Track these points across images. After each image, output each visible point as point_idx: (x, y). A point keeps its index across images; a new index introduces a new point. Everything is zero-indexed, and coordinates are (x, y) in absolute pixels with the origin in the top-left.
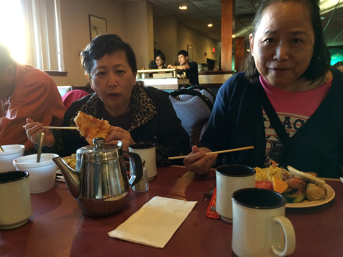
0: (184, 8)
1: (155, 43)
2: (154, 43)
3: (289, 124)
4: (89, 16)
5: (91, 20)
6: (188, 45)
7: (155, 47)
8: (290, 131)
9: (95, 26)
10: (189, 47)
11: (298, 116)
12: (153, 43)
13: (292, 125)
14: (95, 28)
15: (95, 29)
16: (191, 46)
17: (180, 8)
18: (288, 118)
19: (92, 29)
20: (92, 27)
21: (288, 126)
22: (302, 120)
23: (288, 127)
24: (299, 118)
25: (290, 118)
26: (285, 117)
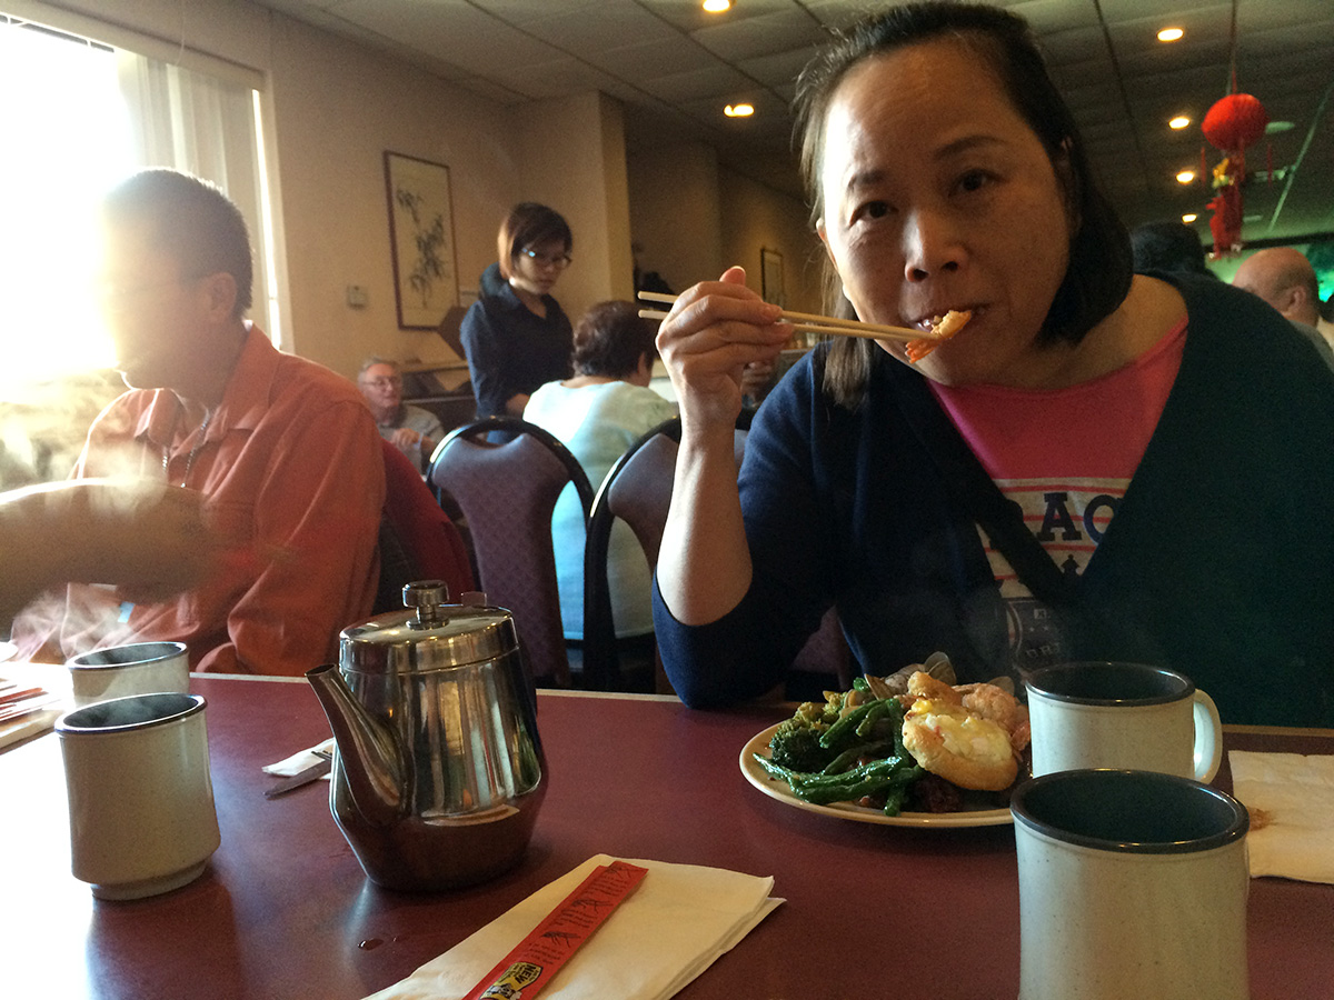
0: (744, 110)
1: (636, 248)
2: (632, 247)
3: (1066, 520)
4: (386, 155)
5: (393, 169)
6: (763, 251)
7: (636, 262)
8: (1080, 548)
9: (409, 194)
10: (768, 256)
11: (1096, 485)
12: (628, 248)
13: (1081, 526)
14: (407, 200)
15: (409, 204)
16: (775, 253)
17: (728, 111)
18: (1057, 499)
19: (396, 205)
20: (398, 197)
21: (1063, 530)
22: (1113, 499)
23: (1066, 537)
24: (1097, 490)
25: (1064, 497)
26: (1048, 498)
